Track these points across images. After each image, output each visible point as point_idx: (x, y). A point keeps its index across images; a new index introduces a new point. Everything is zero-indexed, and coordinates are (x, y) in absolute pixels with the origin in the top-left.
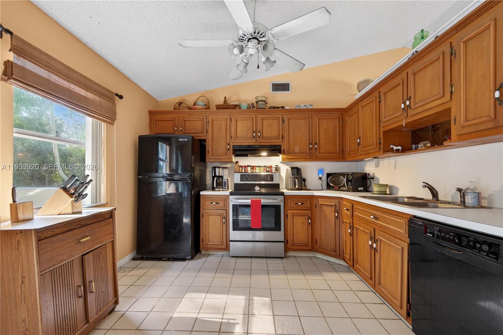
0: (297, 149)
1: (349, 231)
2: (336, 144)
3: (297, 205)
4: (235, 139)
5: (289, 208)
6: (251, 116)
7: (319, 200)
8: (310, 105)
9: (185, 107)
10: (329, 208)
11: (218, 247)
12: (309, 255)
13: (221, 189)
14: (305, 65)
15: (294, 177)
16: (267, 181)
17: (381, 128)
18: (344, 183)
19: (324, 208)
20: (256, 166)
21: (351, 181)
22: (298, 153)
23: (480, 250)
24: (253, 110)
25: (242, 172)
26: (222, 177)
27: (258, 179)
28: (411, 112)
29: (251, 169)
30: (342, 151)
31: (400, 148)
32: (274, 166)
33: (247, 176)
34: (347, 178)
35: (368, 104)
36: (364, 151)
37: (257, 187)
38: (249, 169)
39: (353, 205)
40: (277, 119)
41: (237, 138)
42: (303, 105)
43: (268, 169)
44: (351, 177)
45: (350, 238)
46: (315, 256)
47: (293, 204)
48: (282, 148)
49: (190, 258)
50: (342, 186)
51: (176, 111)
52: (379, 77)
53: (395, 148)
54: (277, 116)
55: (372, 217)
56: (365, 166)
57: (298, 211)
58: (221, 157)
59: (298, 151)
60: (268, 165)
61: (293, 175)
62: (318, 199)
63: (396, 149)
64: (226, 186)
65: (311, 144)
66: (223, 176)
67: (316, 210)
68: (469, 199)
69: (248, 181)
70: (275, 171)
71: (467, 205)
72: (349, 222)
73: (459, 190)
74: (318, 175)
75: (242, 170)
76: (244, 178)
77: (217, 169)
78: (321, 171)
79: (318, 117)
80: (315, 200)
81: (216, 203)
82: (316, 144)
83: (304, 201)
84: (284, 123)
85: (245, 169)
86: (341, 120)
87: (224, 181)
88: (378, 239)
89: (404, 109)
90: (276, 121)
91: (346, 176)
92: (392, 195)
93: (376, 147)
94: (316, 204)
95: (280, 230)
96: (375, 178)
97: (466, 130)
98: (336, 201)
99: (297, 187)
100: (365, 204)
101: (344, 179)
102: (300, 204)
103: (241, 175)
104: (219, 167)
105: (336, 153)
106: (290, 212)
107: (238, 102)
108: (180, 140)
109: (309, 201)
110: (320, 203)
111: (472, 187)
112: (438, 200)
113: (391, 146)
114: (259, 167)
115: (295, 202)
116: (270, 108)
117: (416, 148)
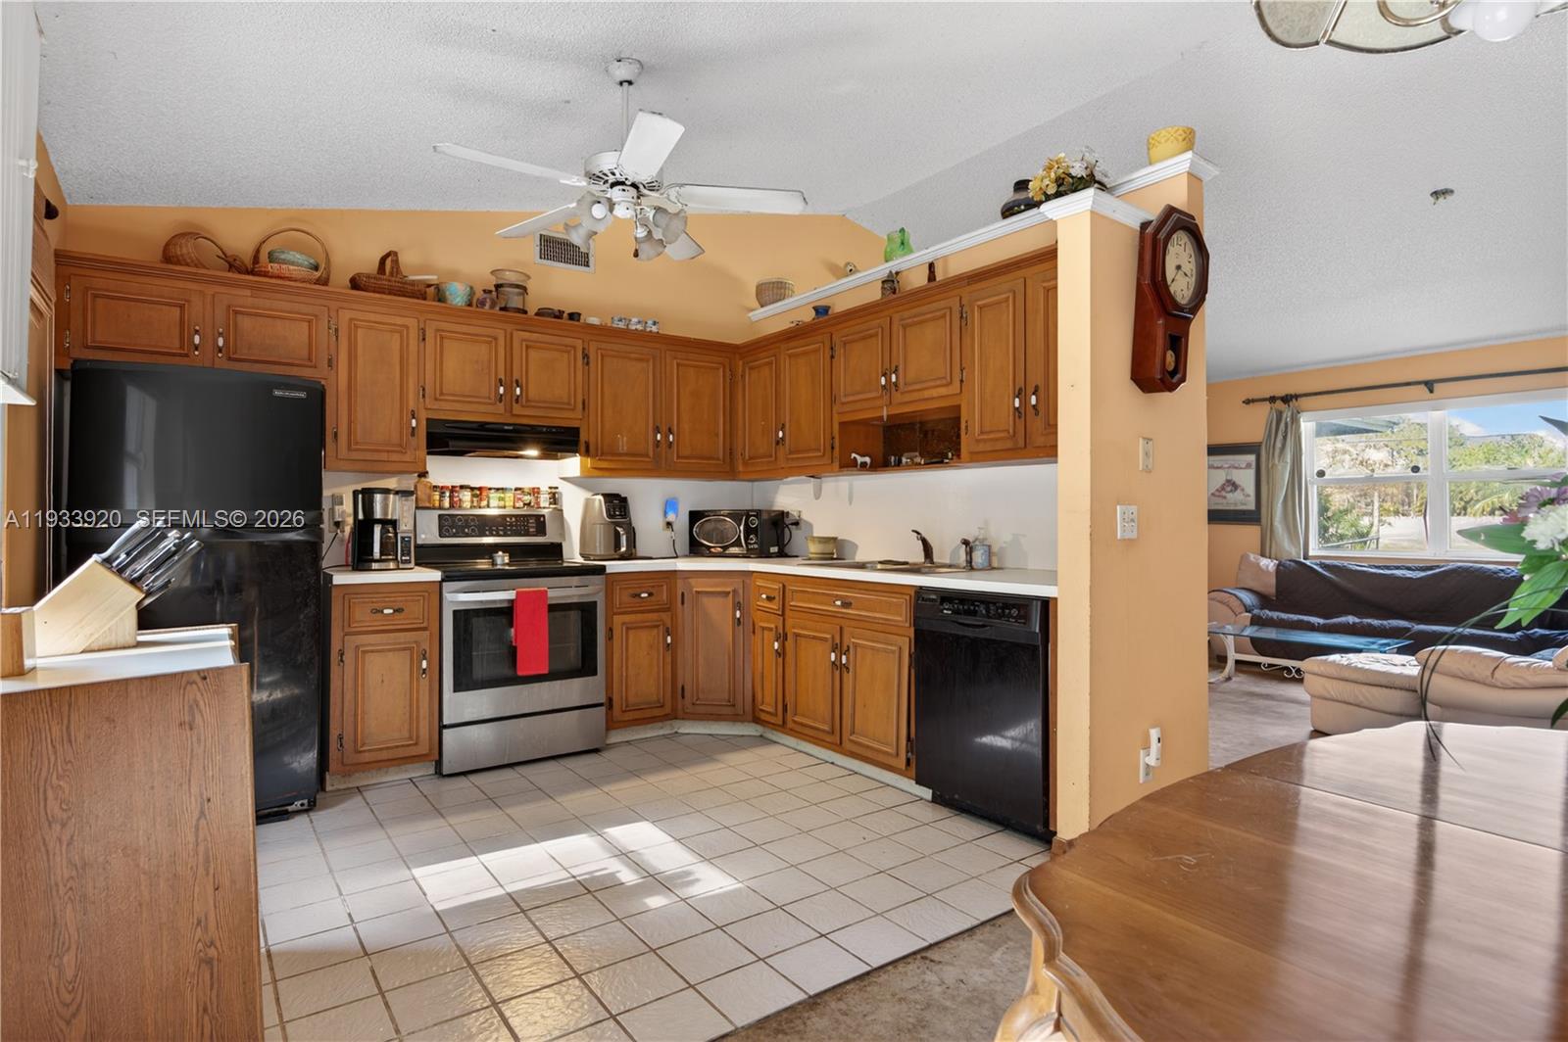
0: (623, 443)
1: (776, 645)
2: (717, 435)
3: (637, 600)
4: (436, 399)
5: (615, 610)
6: (489, 331)
7: (693, 581)
8: (655, 323)
9: (218, 256)
10: (720, 600)
11: (401, 753)
12: (662, 732)
13: (392, 565)
14: (704, 251)
15: (612, 522)
16: (527, 534)
17: (836, 416)
18: (739, 536)
19: (706, 601)
20: (490, 489)
21: (755, 531)
22: (626, 455)
23: (1010, 616)
24: (492, 311)
25: (441, 508)
26: (394, 523)
27: (497, 531)
28: (897, 397)
29: (473, 496)
30: (731, 453)
31: (867, 460)
32: (544, 488)
33: (460, 520)
34: (746, 522)
35: (805, 353)
36: (793, 459)
37: (500, 553)
38: (466, 496)
39: (784, 586)
40: (569, 352)
41: (442, 397)
42: (635, 320)
43: (527, 498)
44: (755, 523)
45: (777, 660)
46: (676, 732)
47: (626, 598)
48: (583, 437)
49: (305, 807)
50: (732, 545)
51: (171, 266)
52: (815, 289)
53: (860, 459)
54: (568, 341)
55: (838, 603)
56: (776, 493)
57: (640, 617)
58: (384, 456)
59: (625, 448)
60: (527, 484)
61: (610, 516)
62: (690, 580)
63: (862, 463)
64: (409, 554)
65: (657, 430)
66: (395, 521)
67: (683, 610)
68: (979, 558)
69: (467, 535)
70: (550, 504)
71: (975, 567)
72: (773, 626)
73: (966, 543)
74: (665, 514)
75: (440, 501)
76: (452, 527)
77: (378, 497)
78: (670, 504)
79: (675, 358)
80: (680, 583)
81: (394, 611)
82: (670, 431)
83: (653, 587)
84: (588, 364)
85: (451, 497)
86: (728, 373)
87: (403, 538)
88: (851, 647)
89: (884, 387)
90: (566, 355)
91: (741, 519)
92: (844, 559)
93: (824, 455)
94: (683, 594)
95: (594, 673)
96: (802, 524)
97: (981, 447)
98: (737, 583)
99: (623, 549)
100: (818, 580)
101: (739, 526)
102: (646, 595)
103: (440, 517)
104: (386, 491)
105: (718, 459)
106: (618, 620)
107: (435, 277)
108: (277, 393)
109: (665, 587)
110: (695, 589)
111: (981, 537)
112: (932, 562)
113: (853, 455)
114: (498, 489)
115: (631, 591)
116: (540, 313)
117: (899, 464)
